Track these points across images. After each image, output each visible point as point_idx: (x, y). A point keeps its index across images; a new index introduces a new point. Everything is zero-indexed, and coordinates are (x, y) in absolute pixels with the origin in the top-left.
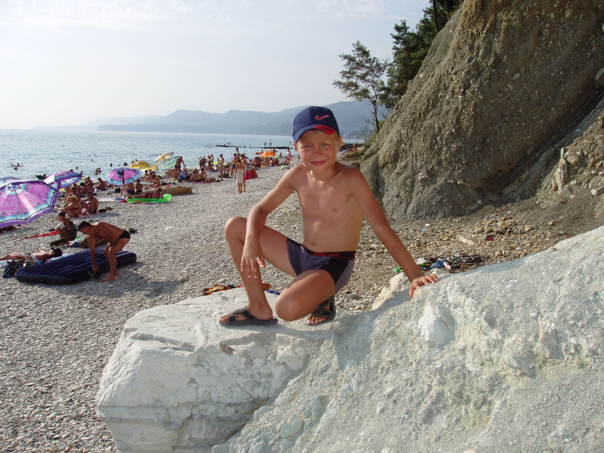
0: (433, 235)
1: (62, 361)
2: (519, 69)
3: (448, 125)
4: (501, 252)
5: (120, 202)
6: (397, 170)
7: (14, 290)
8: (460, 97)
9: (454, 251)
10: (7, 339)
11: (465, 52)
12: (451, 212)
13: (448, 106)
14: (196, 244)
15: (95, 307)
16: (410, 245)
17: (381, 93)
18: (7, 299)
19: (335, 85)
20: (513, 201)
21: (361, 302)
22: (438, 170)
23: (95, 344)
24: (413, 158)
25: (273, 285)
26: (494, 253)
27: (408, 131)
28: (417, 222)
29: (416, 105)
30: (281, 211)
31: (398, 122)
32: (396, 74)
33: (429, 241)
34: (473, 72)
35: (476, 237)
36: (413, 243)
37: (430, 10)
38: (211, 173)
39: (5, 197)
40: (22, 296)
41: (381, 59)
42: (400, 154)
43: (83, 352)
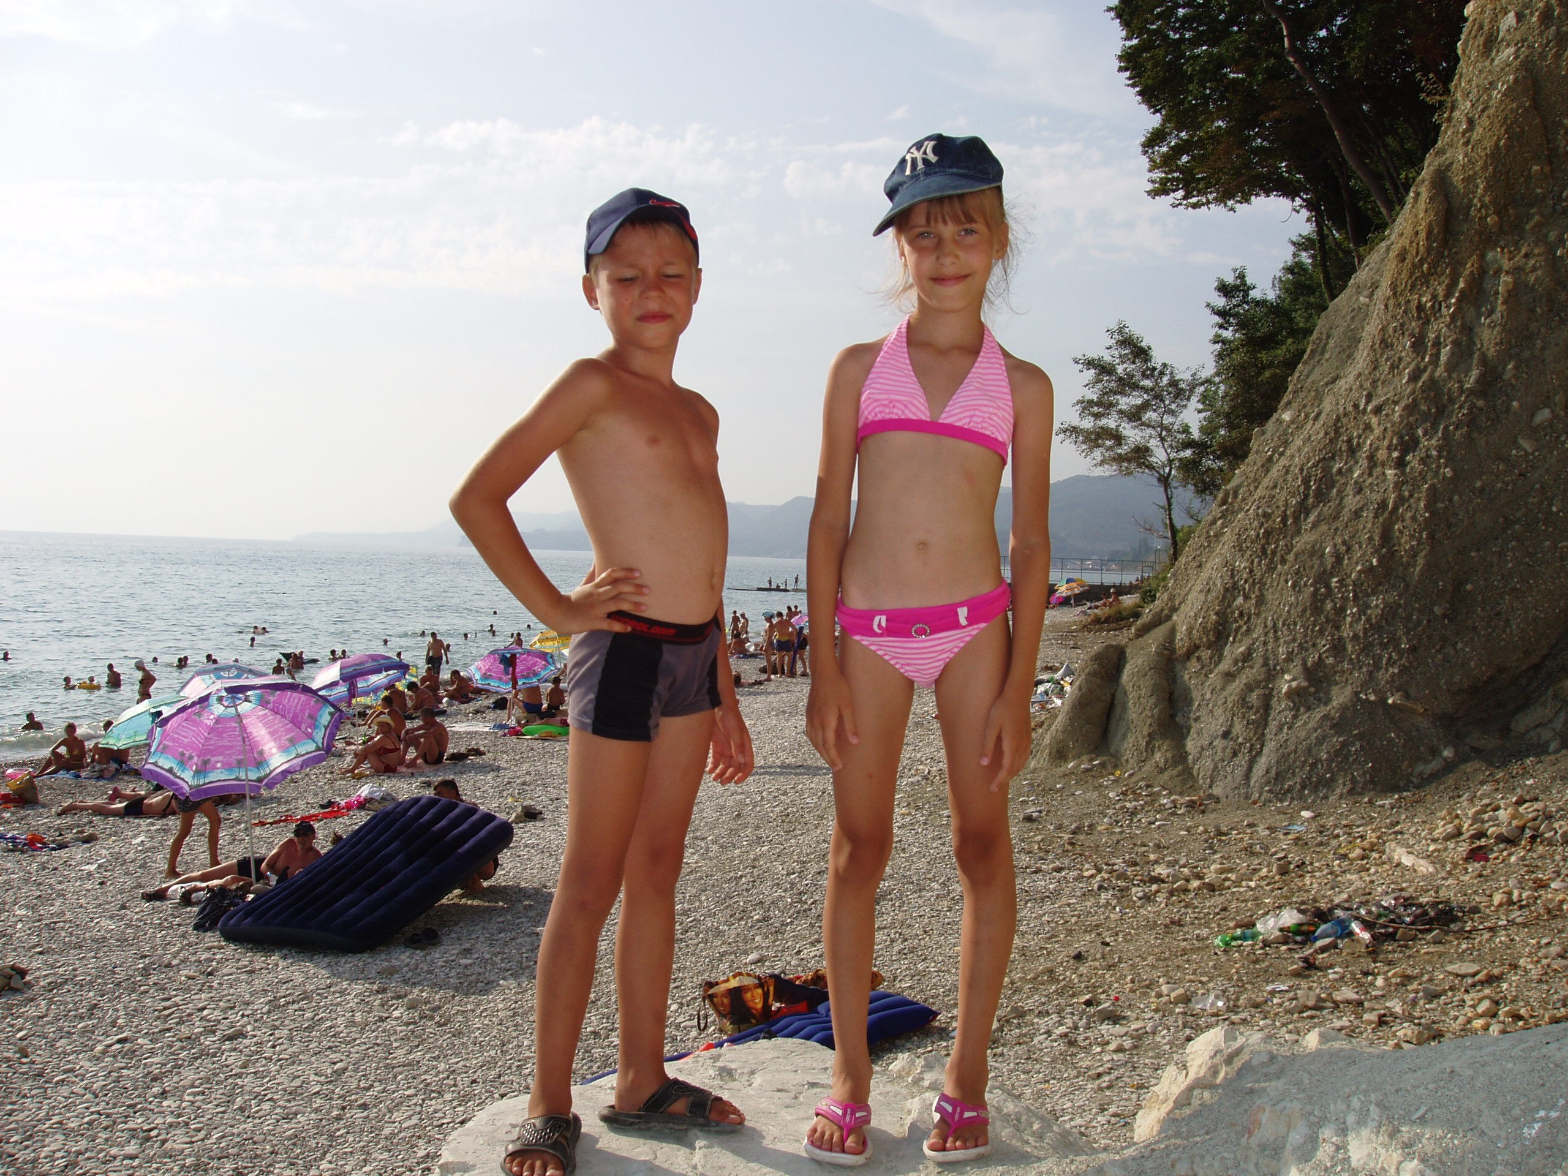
0: (1321, 844)
1: (324, 1165)
2: (1548, 397)
3: (1360, 547)
4: (1510, 893)
5: (505, 735)
6: (1225, 665)
7: (218, 963)
8: (1390, 472)
9: (1380, 889)
10: (191, 1098)
11: (1403, 354)
12: (1372, 781)
13: (1358, 497)
14: (693, 854)
15: (421, 1018)
16: (1260, 870)
17: (1182, 454)
18: (199, 987)
19: (1062, 436)
20: (1540, 750)
21: (1123, 1030)
22: (1333, 666)
23: (414, 1120)
24: (1266, 634)
25: (889, 974)
26: (1491, 896)
27: (1252, 563)
28: (1279, 805)
29: (1273, 493)
30: (917, 770)
31: (1224, 539)
32: (1224, 406)
33: (1312, 858)
34: (1424, 408)
35: (1438, 850)
36: (1268, 865)
37: (1308, 239)
38: (741, 661)
39: (210, 723)
40: (238, 980)
41: (1182, 369)
42: (1232, 623)
43: (382, 1143)
